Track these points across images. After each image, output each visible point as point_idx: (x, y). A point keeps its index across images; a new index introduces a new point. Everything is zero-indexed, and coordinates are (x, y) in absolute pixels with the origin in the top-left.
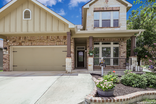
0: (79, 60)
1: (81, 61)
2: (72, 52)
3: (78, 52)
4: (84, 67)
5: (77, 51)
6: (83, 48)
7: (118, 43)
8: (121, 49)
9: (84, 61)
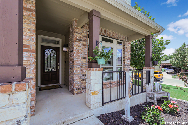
0: (46, 68)
1: (50, 70)
2: (28, 46)
3: (43, 48)
4: (58, 85)
5: (41, 46)
6: (58, 43)
7: (122, 43)
8: (126, 53)
9: (59, 70)
